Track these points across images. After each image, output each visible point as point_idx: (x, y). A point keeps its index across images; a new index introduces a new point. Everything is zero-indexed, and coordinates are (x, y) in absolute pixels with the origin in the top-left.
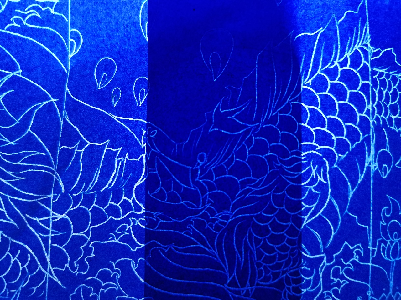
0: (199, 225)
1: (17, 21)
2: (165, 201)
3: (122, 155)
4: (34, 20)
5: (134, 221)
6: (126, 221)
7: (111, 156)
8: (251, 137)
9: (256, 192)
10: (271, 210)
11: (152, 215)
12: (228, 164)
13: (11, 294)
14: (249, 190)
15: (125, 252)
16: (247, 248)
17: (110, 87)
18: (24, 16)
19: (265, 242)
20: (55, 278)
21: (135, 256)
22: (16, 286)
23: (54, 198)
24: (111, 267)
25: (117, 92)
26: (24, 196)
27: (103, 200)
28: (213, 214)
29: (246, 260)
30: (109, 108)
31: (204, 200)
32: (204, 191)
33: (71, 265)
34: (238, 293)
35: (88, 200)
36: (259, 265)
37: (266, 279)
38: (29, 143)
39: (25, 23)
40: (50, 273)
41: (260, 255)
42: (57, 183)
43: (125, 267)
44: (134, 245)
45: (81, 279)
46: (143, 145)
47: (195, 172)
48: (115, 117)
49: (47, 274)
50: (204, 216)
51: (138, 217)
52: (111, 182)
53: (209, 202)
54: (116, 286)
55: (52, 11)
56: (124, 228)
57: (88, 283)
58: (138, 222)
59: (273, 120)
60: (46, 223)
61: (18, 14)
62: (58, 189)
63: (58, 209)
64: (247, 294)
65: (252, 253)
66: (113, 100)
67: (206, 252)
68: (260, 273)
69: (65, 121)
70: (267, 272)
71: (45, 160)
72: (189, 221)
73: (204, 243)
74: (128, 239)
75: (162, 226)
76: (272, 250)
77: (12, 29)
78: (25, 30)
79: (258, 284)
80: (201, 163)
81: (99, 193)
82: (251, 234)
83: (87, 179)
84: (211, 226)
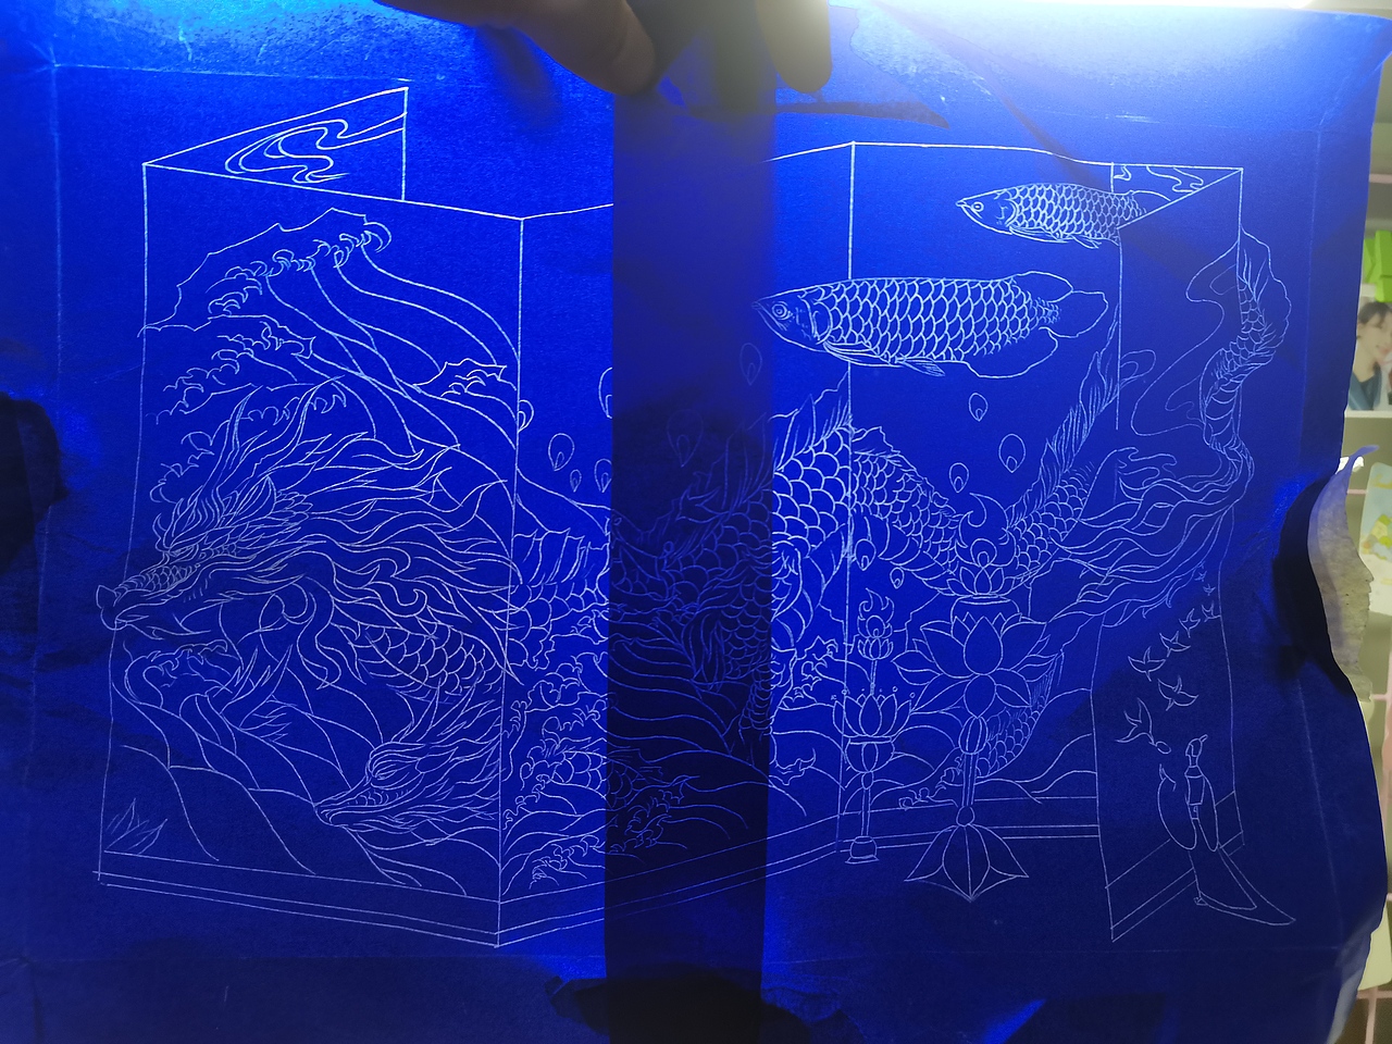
0: (665, 617)
1: (456, 388)
2: (630, 593)
3: (584, 543)
4: (476, 388)
5: (597, 614)
6: (589, 613)
7: (572, 545)
8: (719, 527)
9: (724, 584)
10: (740, 602)
11: (616, 607)
12: (696, 554)
13: (465, 691)
14: (717, 581)
15: (588, 646)
16: (715, 642)
17: (567, 470)
18: (466, 383)
19: (733, 636)
20: (513, 674)
21: (597, 650)
22: (470, 683)
23: (512, 590)
24: (573, 663)
25: (576, 475)
26: (475, 588)
27: (564, 592)
28: (680, 606)
29: (714, 655)
30: (570, 494)
31: (671, 591)
32: (670, 583)
33: (530, 660)
34: (705, 688)
35: (548, 592)
36: (727, 659)
37: (734, 674)
38: (476, 529)
39: (466, 391)
40: (507, 668)
41: (728, 649)
42: (514, 574)
43: (587, 661)
44: (597, 638)
45: (541, 674)
46: (607, 534)
47: (661, 562)
48: (576, 504)
49: (504, 670)
50: (670, 608)
51: (601, 609)
52: (573, 572)
53: (676, 593)
54: (577, 681)
55: (499, 379)
56: (586, 621)
57: (548, 679)
58: (601, 615)
59: (743, 508)
60: (503, 616)
61: (459, 380)
62: (515, 580)
63: (517, 601)
64: (714, 690)
65: (719, 646)
66: (572, 484)
67: (671, 645)
68: (728, 667)
69: (517, 504)
70: (735, 667)
71: (497, 549)
72: (654, 614)
73: (670, 637)
74: (590, 632)
75: (627, 618)
76: (740, 644)
77: (450, 396)
78: (465, 398)
79: (726, 679)
80: (668, 553)
81: (559, 584)
82: (719, 628)
83: (547, 569)
84: (677, 618)
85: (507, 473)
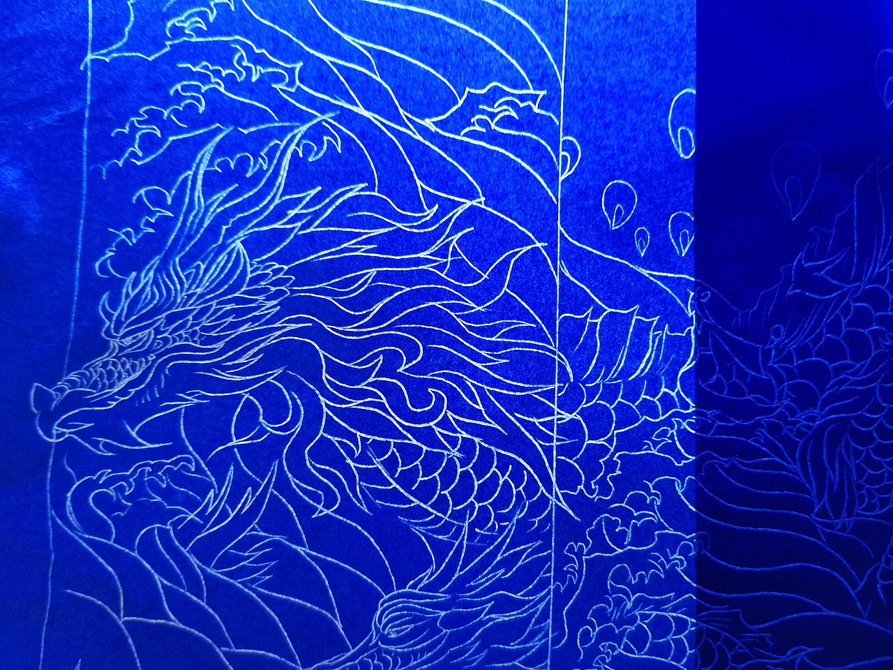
0: (774, 429)
1: (481, 122)
2: (724, 395)
3: (659, 327)
4: (507, 122)
5: (679, 424)
6: (668, 422)
7: (642, 329)
8: (848, 303)
9: (856, 383)
10: (877, 409)
11: (705, 415)
12: (815, 341)
13: (502, 529)
14: (845, 380)
15: (666, 467)
16: (842, 463)
17: (630, 227)
18: (492, 116)
19: (868, 455)
20: (564, 506)
21: (680, 473)
22: (508, 517)
23: (560, 389)
24: (647, 490)
25: (642, 233)
26: (509, 387)
27: (632, 394)
28: (793, 413)
29: (841, 481)
30: (635, 258)
31: (781, 393)
32: (780, 381)
33: (588, 486)
34: (830, 526)
35: (610, 393)
36: (860, 487)
37: (871, 508)
38: (507, 308)
39: (493, 126)
40: (557, 498)
41: (861, 473)
42: (562, 367)
43: (667, 489)
44: (680, 457)
45: (602, 507)
46: (691, 313)
47: (767, 354)
48: (645, 272)
49: (553, 500)
50: (781, 416)
51: (685, 417)
52: (644, 366)
53: (788, 396)
54: (655, 517)
55: (536, 109)
56: (664, 433)
57: (613, 512)
58: (685, 425)
59: (880, 278)
60: (549, 425)
61: (483, 112)
62: (564, 377)
63: (566, 405)
64: (843, 529)
65: (849, 470)
66: (638, 246)
67: (784, 468)
68: (862, 498)
69: (562, 275)
70: (871, 497)
71: (536, 334)
72: (758, 424)
73: (781, 456)
74: (670, 449)
75: (720, 430)
76: (877, 466)
77: (472, 134)
78: (492, 137)
79: (858, 515)
80: (777, 340)
81: (626, 383)
82: (848, 443)
83: (608, 361)
84: (791, 431)
85: (547, 234)
